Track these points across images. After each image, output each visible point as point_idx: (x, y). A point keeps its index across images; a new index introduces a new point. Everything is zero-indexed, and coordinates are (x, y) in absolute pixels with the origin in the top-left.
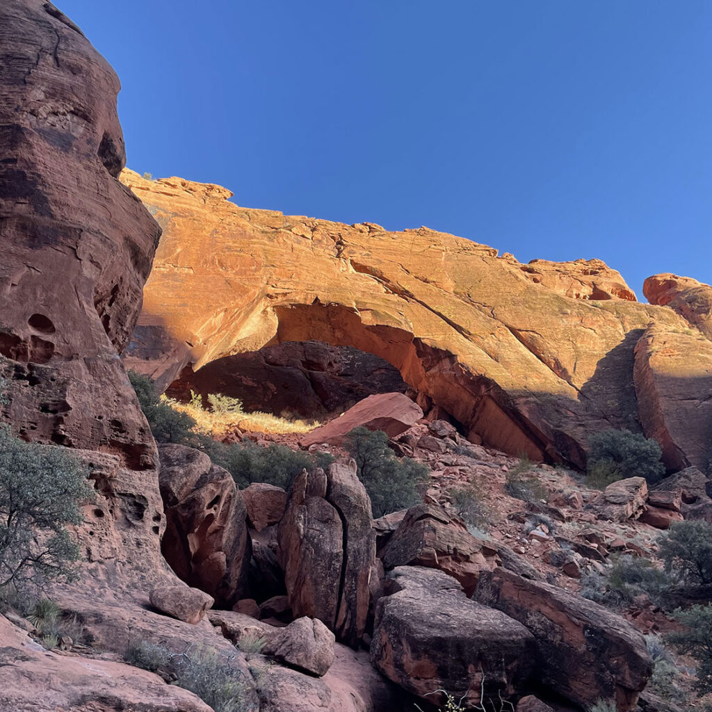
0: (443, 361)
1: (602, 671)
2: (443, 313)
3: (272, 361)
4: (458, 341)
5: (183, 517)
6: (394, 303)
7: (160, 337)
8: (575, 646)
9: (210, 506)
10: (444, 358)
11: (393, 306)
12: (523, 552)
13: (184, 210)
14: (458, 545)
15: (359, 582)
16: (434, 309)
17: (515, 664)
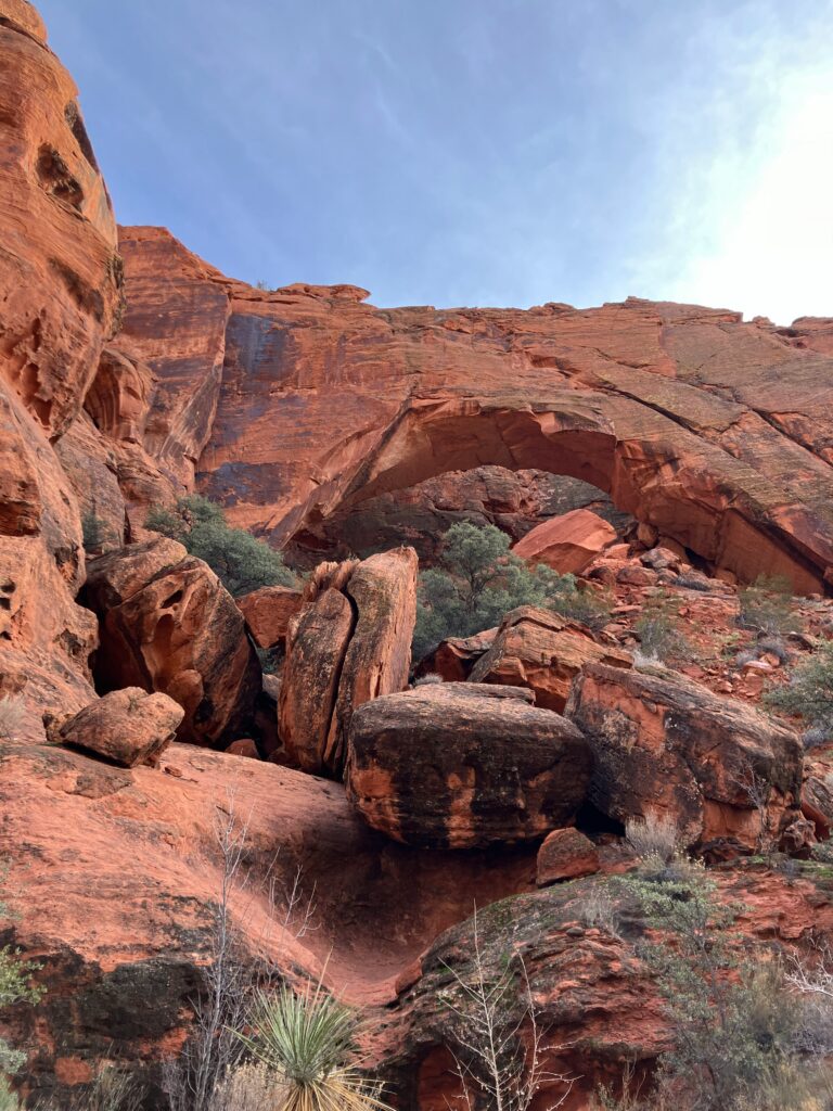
0: (663, 468)
1: (686, 780)
2: (660, 405)
3: (445, 505)
4: (683, 438)
5: (128, 619)
6: (587, 399)
7: (277, 476)
8: (651, 748)
9: (167, 604)
10: (663, 465)
11: (586, 403)
12: (730, 690)
13: (305, 318)
14: (561, 653)
15: (356, 690)
16: (646, 400)
17: (543, 778)
